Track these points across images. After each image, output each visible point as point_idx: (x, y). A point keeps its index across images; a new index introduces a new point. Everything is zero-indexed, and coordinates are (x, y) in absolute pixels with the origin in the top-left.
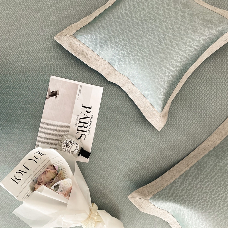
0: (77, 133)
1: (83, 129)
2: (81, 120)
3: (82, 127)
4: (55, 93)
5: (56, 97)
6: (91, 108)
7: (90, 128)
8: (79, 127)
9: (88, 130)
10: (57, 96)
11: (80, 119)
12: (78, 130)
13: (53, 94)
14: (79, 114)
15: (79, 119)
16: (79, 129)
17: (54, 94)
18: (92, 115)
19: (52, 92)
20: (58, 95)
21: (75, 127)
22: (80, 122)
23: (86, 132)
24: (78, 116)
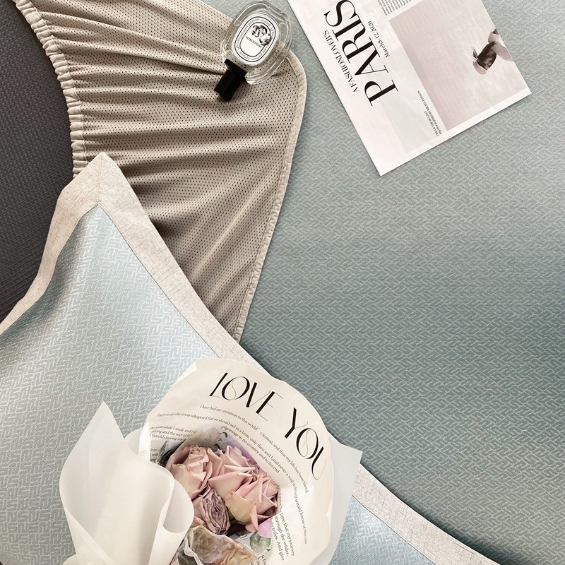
0: (355, 14)
1: (349, 35)
2: (370, 51)
3: (355, 39)
4: (487, 62)
5: (475, 56)
6: (371, 99)
7: (335, 51)
8: (363, 31)
9: (336, 42)
10: (475, 60)
11: (375, 53)
12: (359, 22)
13: (489, 57)
14: (388, 62)
15: (380, 51)
16: (358, 28)
17: (486, 57)
18: (355, 87)
19: (494, 57)
20: (475, 64)
21: (370, 23)
22: (370, 44)
23: (337, 35)
24: (387, 55)
